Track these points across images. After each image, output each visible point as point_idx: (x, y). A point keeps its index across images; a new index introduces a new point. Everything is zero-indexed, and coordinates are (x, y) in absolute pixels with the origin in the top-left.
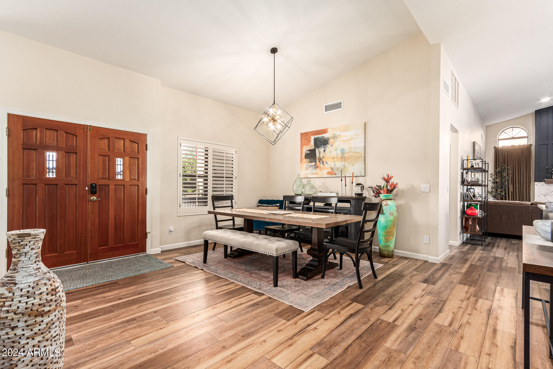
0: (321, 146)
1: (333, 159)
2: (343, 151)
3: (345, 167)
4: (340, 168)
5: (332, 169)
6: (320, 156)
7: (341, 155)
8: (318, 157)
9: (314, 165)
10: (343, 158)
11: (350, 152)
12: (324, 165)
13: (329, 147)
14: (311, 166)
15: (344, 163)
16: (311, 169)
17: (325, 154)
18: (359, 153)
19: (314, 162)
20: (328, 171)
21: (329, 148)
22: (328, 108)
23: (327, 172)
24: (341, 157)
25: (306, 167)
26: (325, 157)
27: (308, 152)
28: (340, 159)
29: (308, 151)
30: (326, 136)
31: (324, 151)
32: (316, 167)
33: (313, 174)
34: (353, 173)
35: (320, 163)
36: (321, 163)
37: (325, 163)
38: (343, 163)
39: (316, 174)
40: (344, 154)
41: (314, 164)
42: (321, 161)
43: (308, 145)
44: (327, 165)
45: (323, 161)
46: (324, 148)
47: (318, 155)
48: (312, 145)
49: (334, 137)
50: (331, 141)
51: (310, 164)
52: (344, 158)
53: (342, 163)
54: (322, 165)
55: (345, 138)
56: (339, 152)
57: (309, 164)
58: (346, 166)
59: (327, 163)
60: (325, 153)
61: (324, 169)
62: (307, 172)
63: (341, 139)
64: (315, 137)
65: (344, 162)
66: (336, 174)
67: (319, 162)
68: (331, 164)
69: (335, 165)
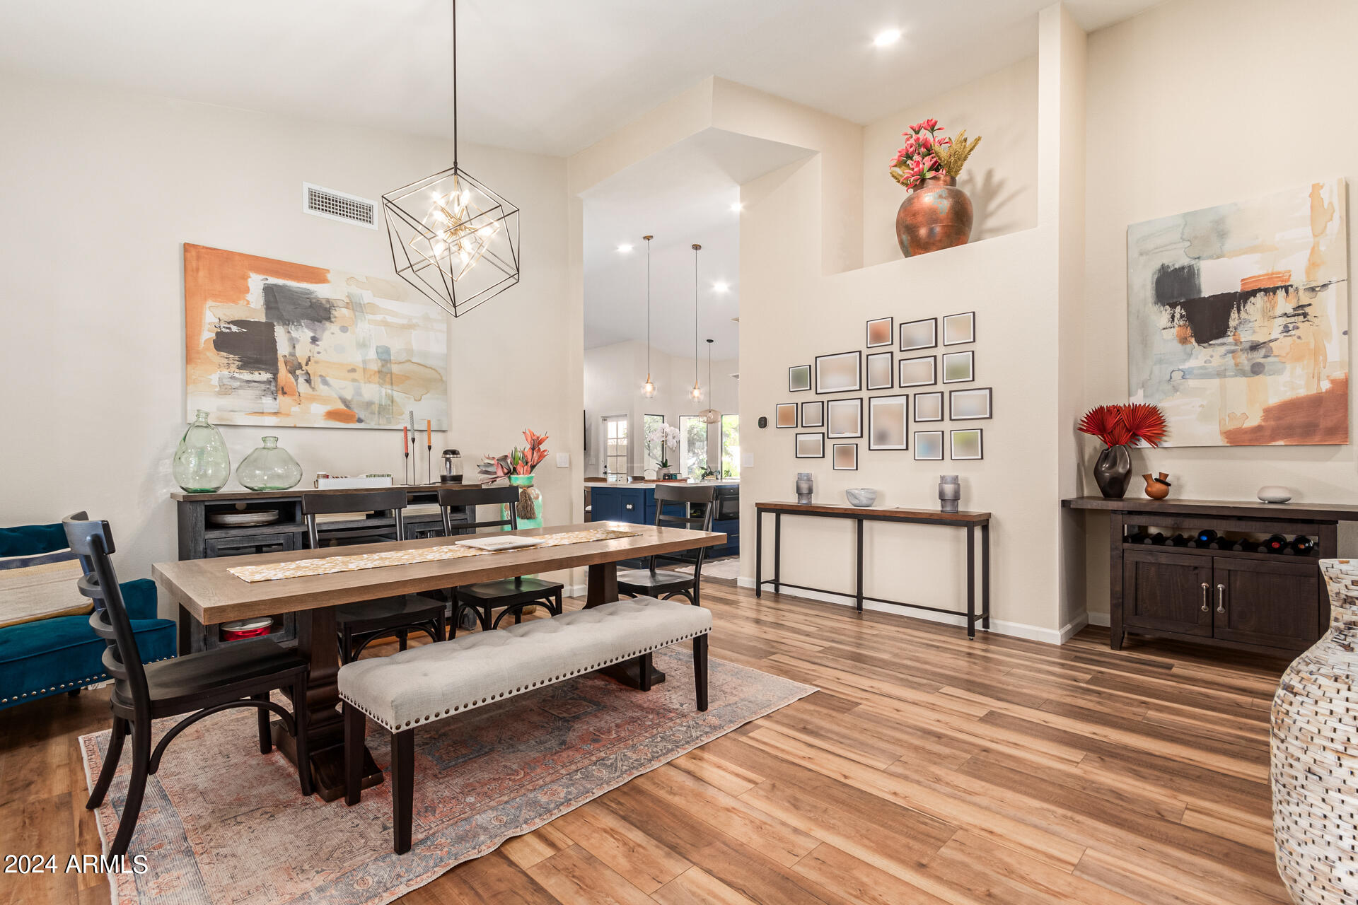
0: (298, 321)
1: (349, 371)
2: (385, 356)
3: (392, 402)
4: (377, 402)
5: (344, 401)
6: (293, 354)
7: (380, 364)
8: (287, 354)
9: (269, 382)
10: (385, 374)
11: (410, 361)
12: (313, 389)
13: (331, 334)
14: (248, 381)
15: (390, 391)
16: (249, 393)
17: (319, 353)
18: (434, 369)
19: (266, 370)
20: (329, 408)
21: (333, 334)
22: (322, 202)
23: (326, 411)
24: (379, 372)
25: (222, 385)
26: (316, 362)
27: (234, 329)
28: (377, 375)
29: (234, 323)
30: (321, 291)
31: (314, 340)
32: (277, 388)
33: (263, 413)
34: (429, 422)
35: (296, 378)
36: (301, 380)
37: (316, 380)
38: (386, 390)
39: (275, 414)
40: (389, 365)
41: (265, 376)
42: (298, 372)
43: (235, 302)
44: (326, 387)
45: (307, 373)
46: (314, 331)
47: (283, 348)
48: (252, 306)
49: (355, 305)
50: (340, 313)
51: (246, 375)
52: (389, 375)
53: (383, 391)
54: (302, 386)
55: (389, 319)
56: (372, 354)
57: (236, 375)
58: (396, 398)
59: (325, 382)
60: (317, 349)
61: (312, 399)
62: (226, 402)
63: (379, 317)
64: (267, 282)
65: (389, 387)
66: (360, 421)
67: (292, 372)
68: (340, 387)
69: (358, 393)
